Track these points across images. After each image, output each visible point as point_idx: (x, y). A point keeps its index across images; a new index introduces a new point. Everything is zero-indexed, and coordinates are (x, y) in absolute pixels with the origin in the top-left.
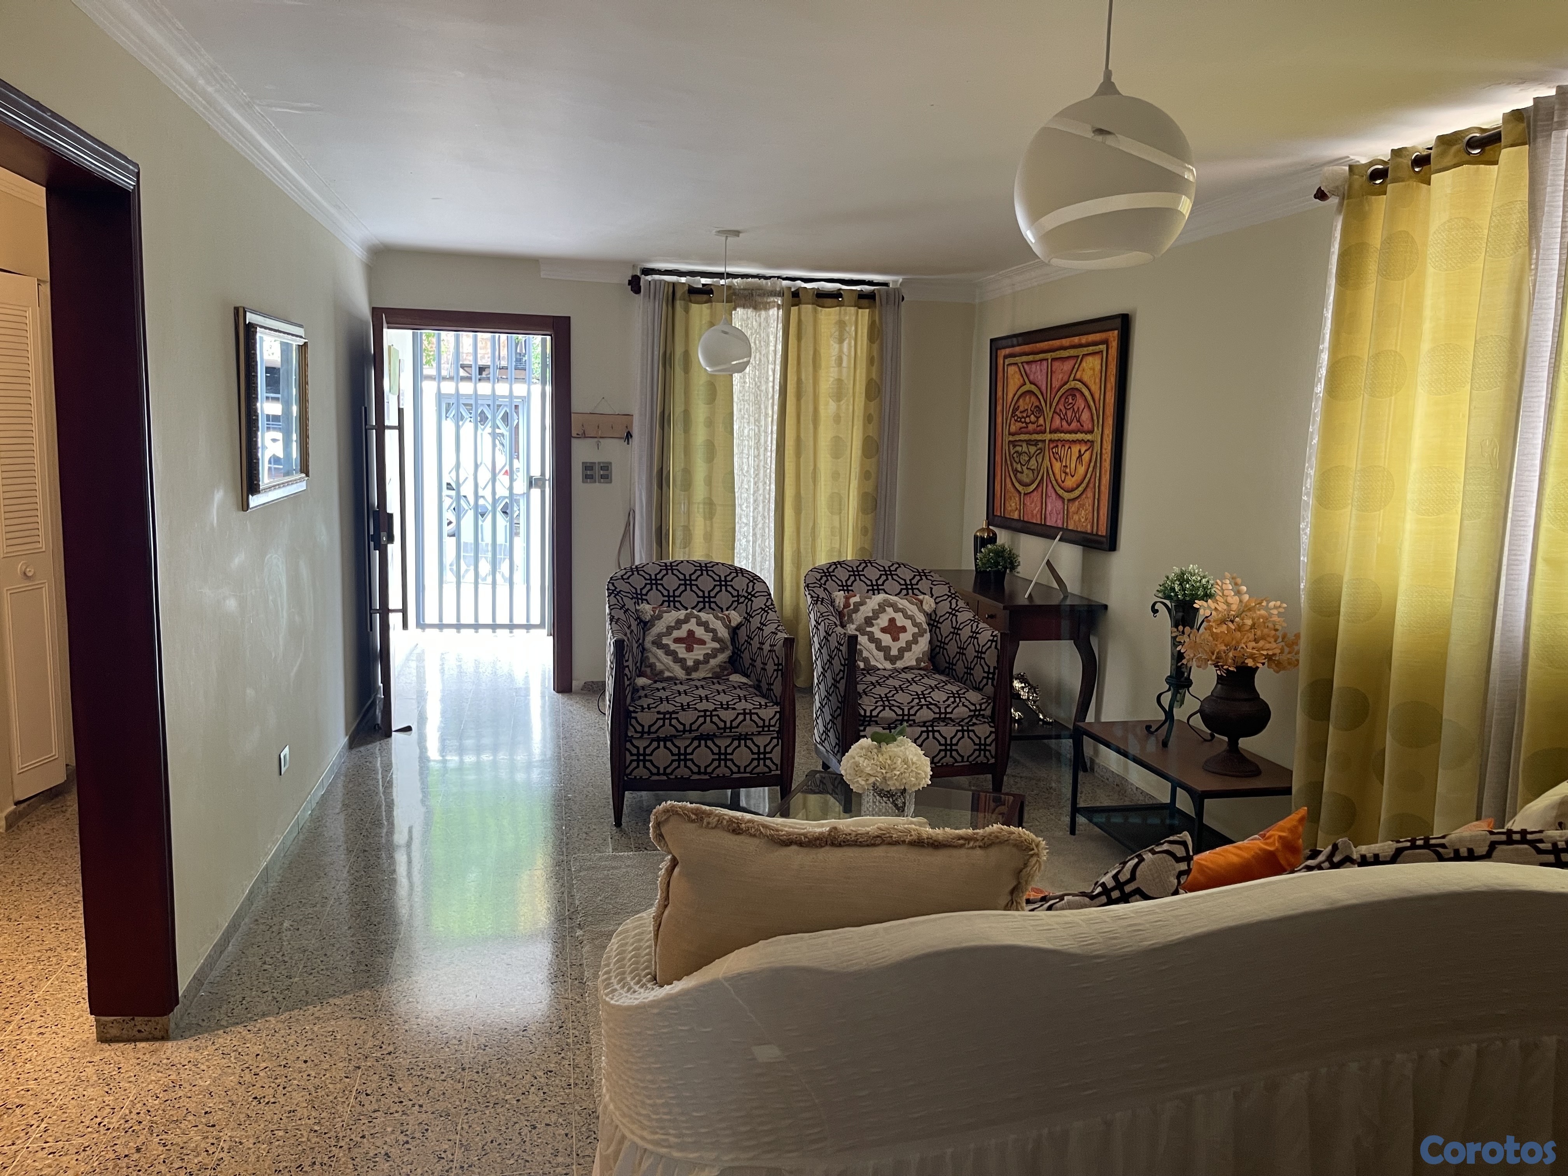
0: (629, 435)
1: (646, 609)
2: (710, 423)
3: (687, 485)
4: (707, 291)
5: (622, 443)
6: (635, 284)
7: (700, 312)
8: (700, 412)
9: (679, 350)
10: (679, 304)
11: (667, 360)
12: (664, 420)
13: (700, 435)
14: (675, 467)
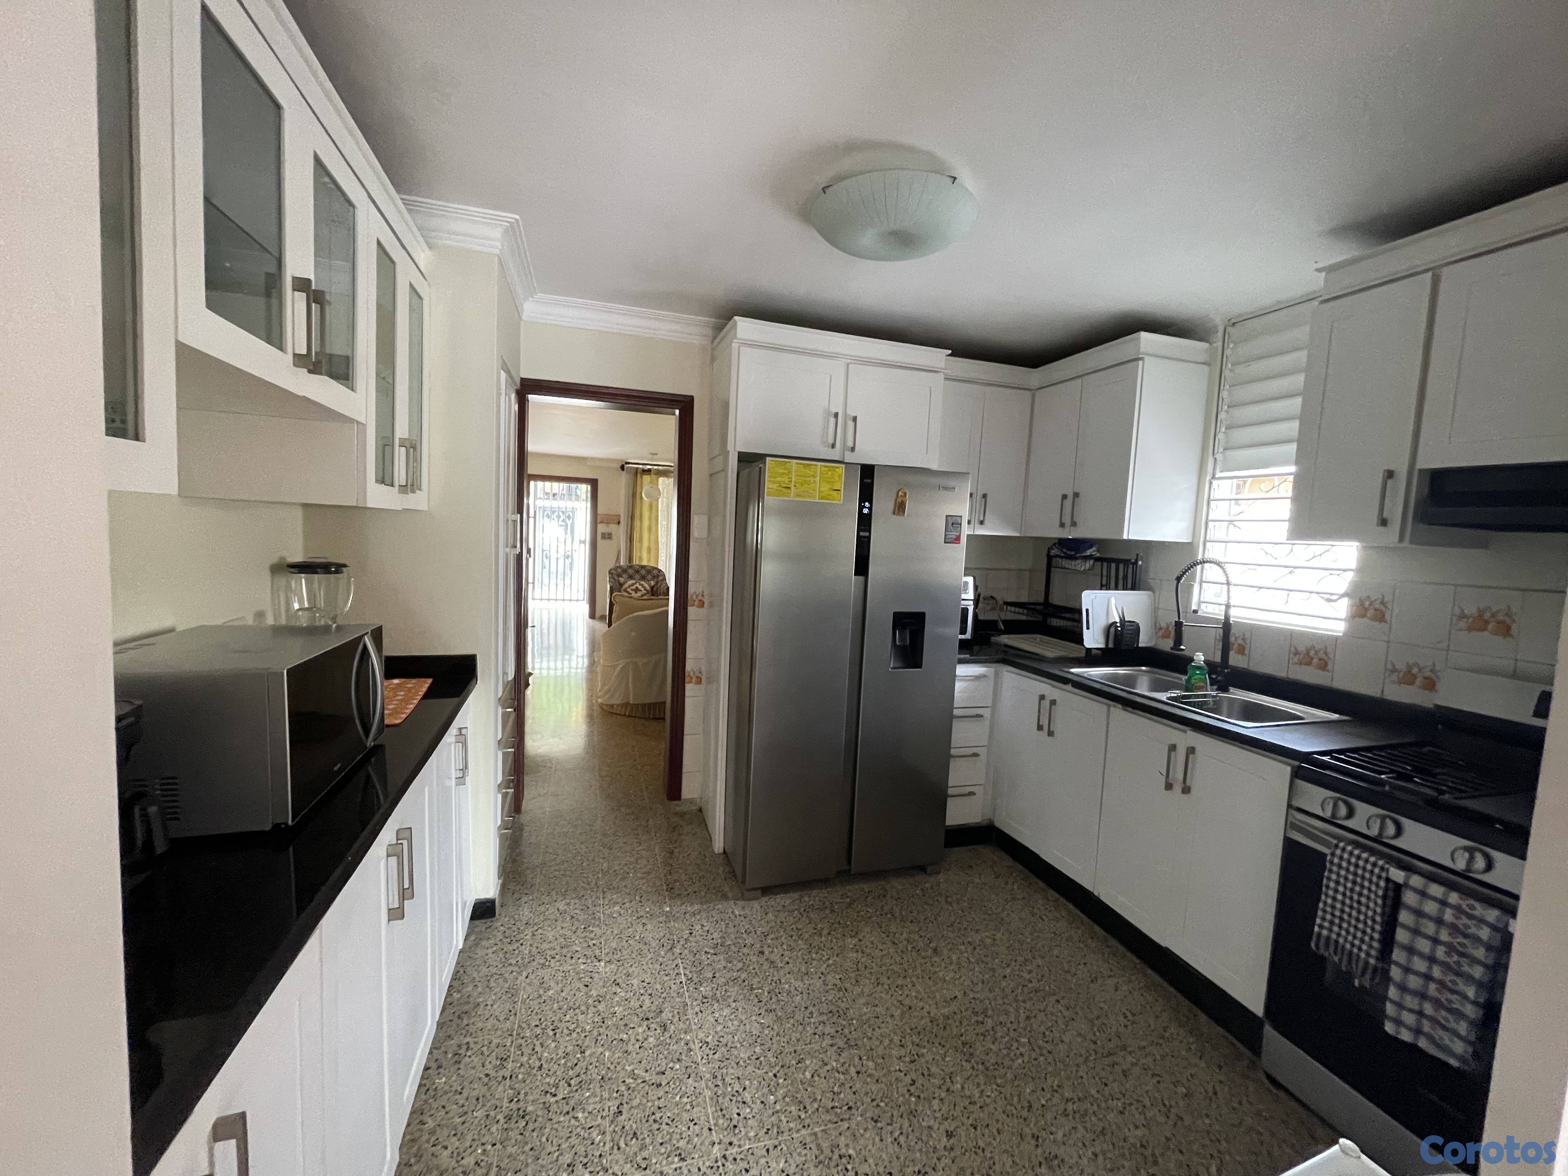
0: (619, 523)
1: (622, 580)
2: (650, 518)
3: (641, 541)
4: (649, 471)
5: (616, 526)
6: (622, 468)
7: (646, 478)
8: (646, 514)
9: (638, 493)
10: (639, 475)
11: (634, 495)
12: (632, 518)
13: (646, 523)
14: (636, 536)
